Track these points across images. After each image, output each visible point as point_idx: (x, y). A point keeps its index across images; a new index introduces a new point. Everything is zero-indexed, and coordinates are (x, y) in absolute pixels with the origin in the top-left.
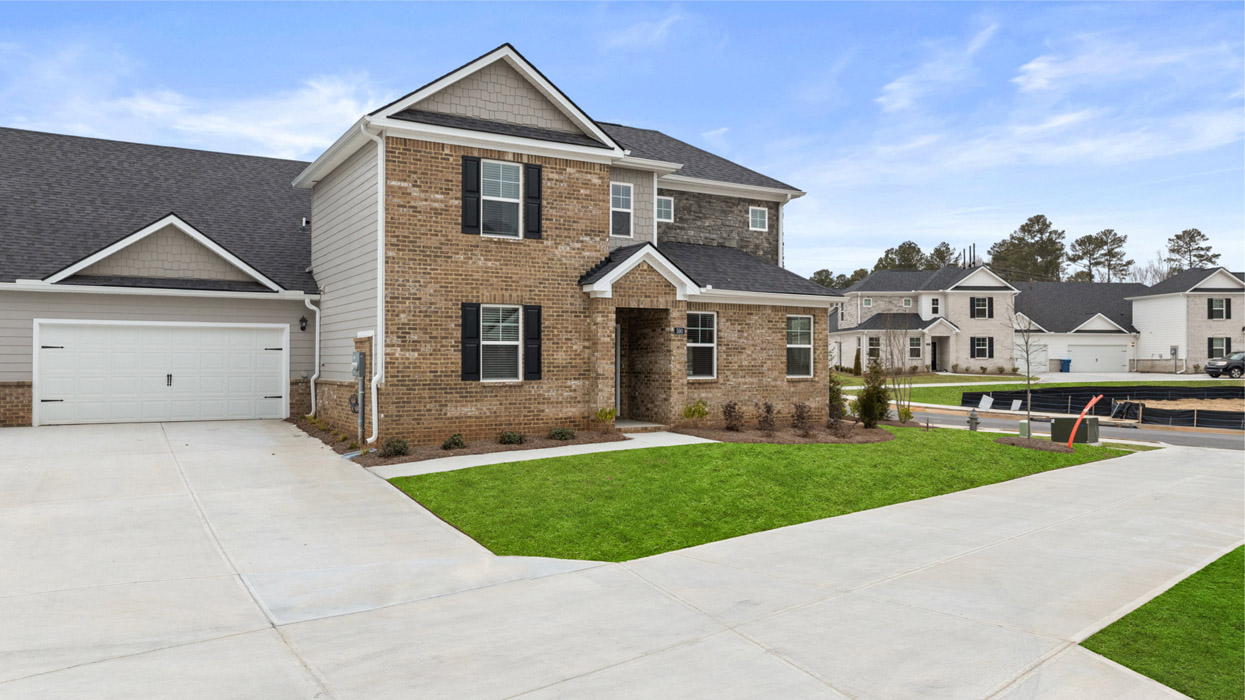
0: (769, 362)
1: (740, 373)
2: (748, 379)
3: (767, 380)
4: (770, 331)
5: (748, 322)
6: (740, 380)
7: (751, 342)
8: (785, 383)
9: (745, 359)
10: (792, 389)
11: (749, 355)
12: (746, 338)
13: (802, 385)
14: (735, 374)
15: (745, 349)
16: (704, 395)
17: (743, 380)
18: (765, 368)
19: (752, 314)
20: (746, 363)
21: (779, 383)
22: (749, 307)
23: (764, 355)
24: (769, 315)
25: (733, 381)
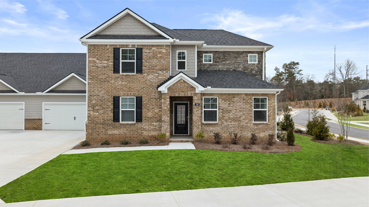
0: (243, 116)
1: (229, 120)
2: (233, 123)
3: (243, 123)
4: (244, 104)
5: (233, 100)
6: (229, 123)
7: (234, 108)
8: (252, 125)
9: (231, 115)
10: (256, 127)
11: (233, 114)
12: (232, 107)
13: (261, 126)
14: (226, 121)
15: (231, 111)
16: (211, 129)
17: (231, 123)
18: (242, 118)
19: (235, 97)
20: (232, 117)
21: (249, 125)
22: (233, 94)
23: (241, 113)
24: (244, 97)
25: (225, 124)
